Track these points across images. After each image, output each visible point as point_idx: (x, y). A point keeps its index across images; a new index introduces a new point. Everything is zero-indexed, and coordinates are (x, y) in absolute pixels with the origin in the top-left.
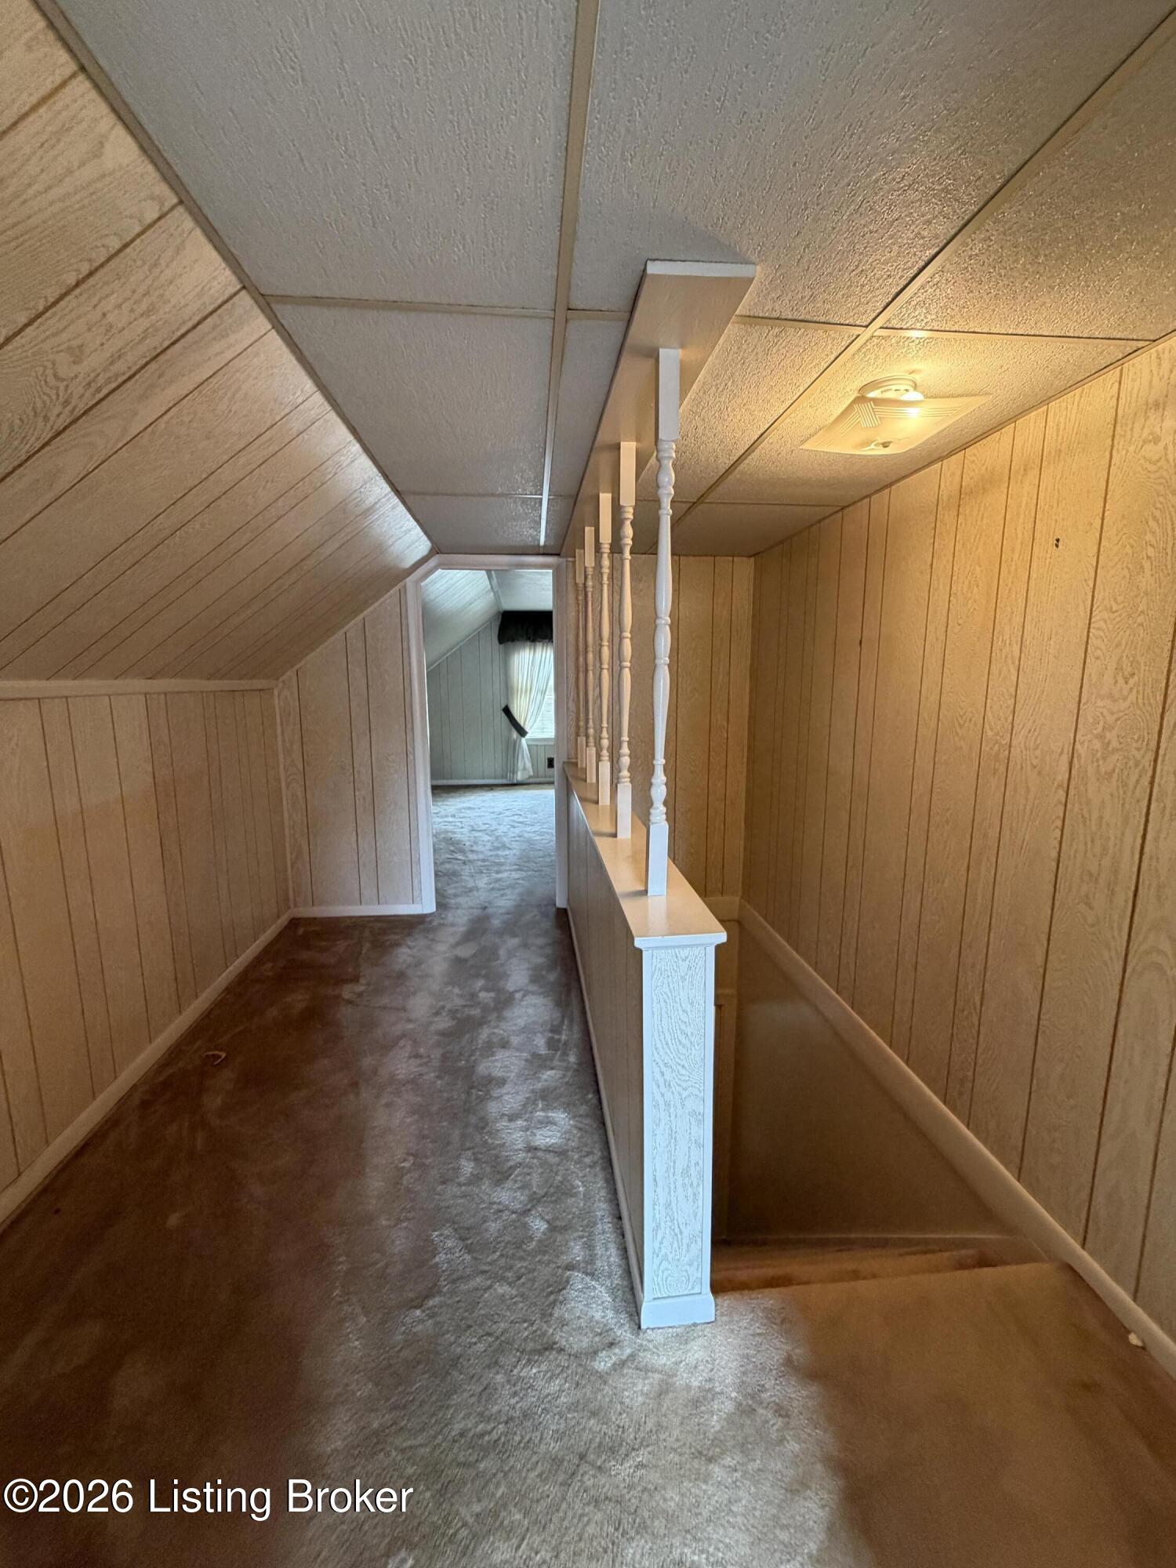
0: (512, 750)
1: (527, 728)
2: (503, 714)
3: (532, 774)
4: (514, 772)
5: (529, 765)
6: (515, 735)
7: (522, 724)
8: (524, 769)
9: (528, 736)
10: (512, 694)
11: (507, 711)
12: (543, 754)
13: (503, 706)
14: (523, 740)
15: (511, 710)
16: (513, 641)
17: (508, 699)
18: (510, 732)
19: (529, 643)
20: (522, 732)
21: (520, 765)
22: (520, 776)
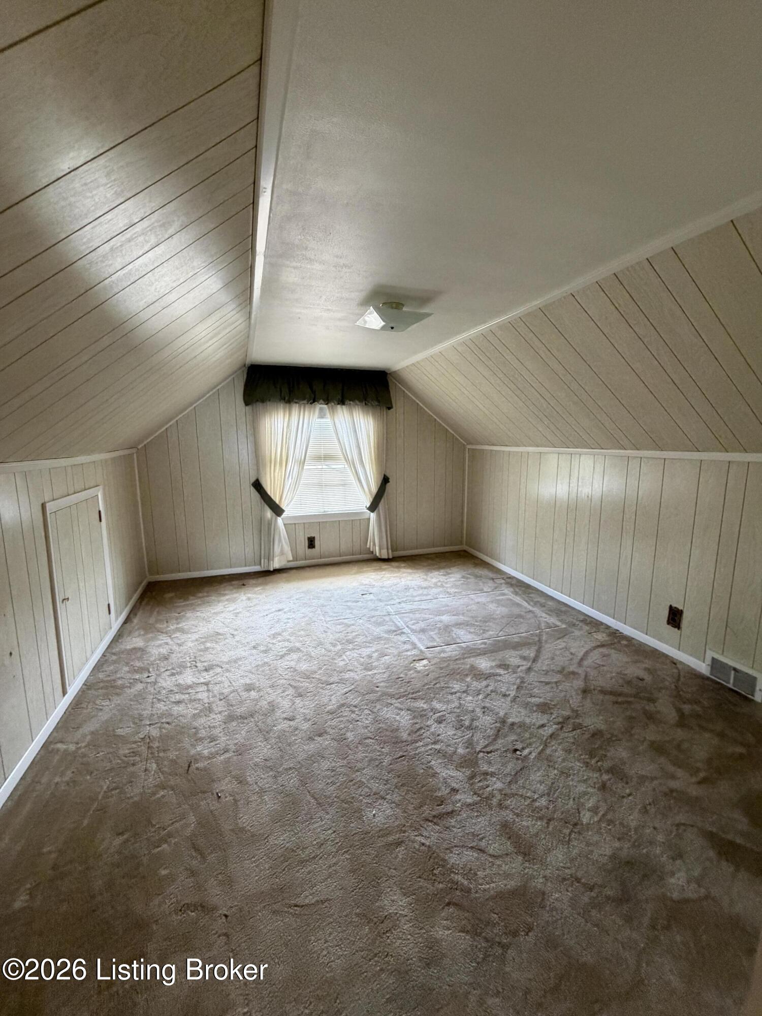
0: (265, 533)
1: (283, 506)
2: (252, 488)
3: (291, 558)
4: (269, 558)
5: (287, 548)
6: (269, 513)
7: (277, 502)
8: (282, 553)
9: (284, 515)
10: (264, 466)
11: (258, 486)
12: (302, 533)
13: (253, 480)
14: (280, 520)
15: (264, 486)
16: (263, 401)
17: (258, 470)
18: (262, 510)
19: (282, 405)
20: (277, 510)
21: (277, 550)
22: (276, 564)
